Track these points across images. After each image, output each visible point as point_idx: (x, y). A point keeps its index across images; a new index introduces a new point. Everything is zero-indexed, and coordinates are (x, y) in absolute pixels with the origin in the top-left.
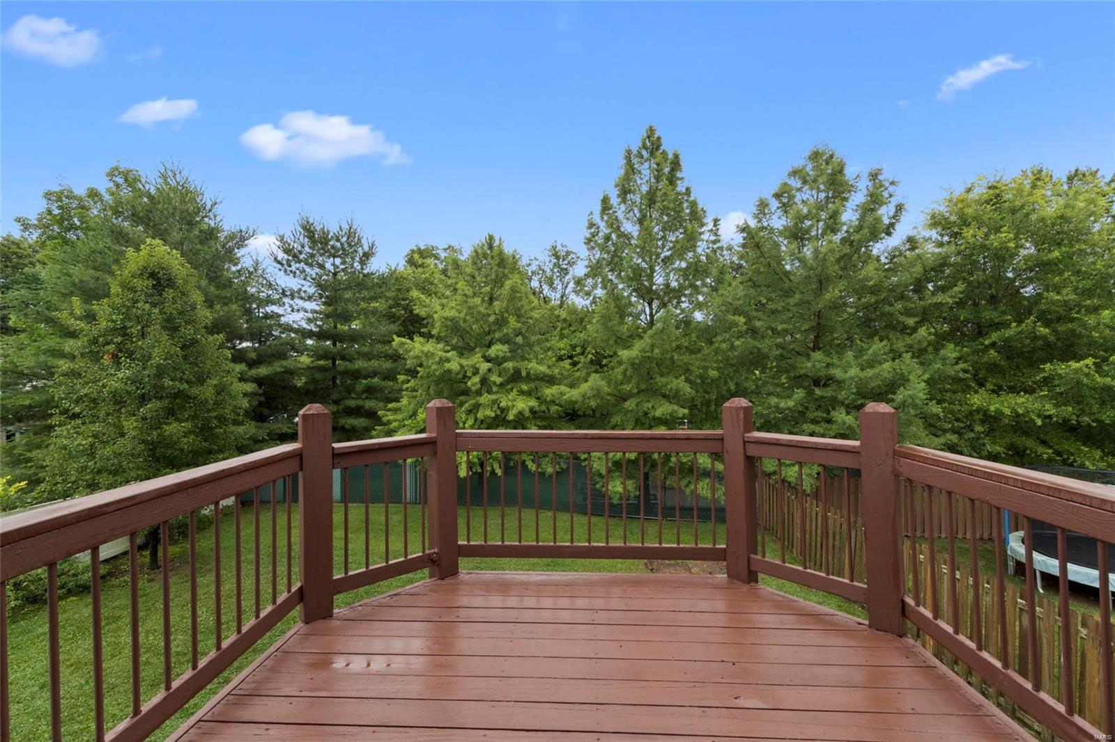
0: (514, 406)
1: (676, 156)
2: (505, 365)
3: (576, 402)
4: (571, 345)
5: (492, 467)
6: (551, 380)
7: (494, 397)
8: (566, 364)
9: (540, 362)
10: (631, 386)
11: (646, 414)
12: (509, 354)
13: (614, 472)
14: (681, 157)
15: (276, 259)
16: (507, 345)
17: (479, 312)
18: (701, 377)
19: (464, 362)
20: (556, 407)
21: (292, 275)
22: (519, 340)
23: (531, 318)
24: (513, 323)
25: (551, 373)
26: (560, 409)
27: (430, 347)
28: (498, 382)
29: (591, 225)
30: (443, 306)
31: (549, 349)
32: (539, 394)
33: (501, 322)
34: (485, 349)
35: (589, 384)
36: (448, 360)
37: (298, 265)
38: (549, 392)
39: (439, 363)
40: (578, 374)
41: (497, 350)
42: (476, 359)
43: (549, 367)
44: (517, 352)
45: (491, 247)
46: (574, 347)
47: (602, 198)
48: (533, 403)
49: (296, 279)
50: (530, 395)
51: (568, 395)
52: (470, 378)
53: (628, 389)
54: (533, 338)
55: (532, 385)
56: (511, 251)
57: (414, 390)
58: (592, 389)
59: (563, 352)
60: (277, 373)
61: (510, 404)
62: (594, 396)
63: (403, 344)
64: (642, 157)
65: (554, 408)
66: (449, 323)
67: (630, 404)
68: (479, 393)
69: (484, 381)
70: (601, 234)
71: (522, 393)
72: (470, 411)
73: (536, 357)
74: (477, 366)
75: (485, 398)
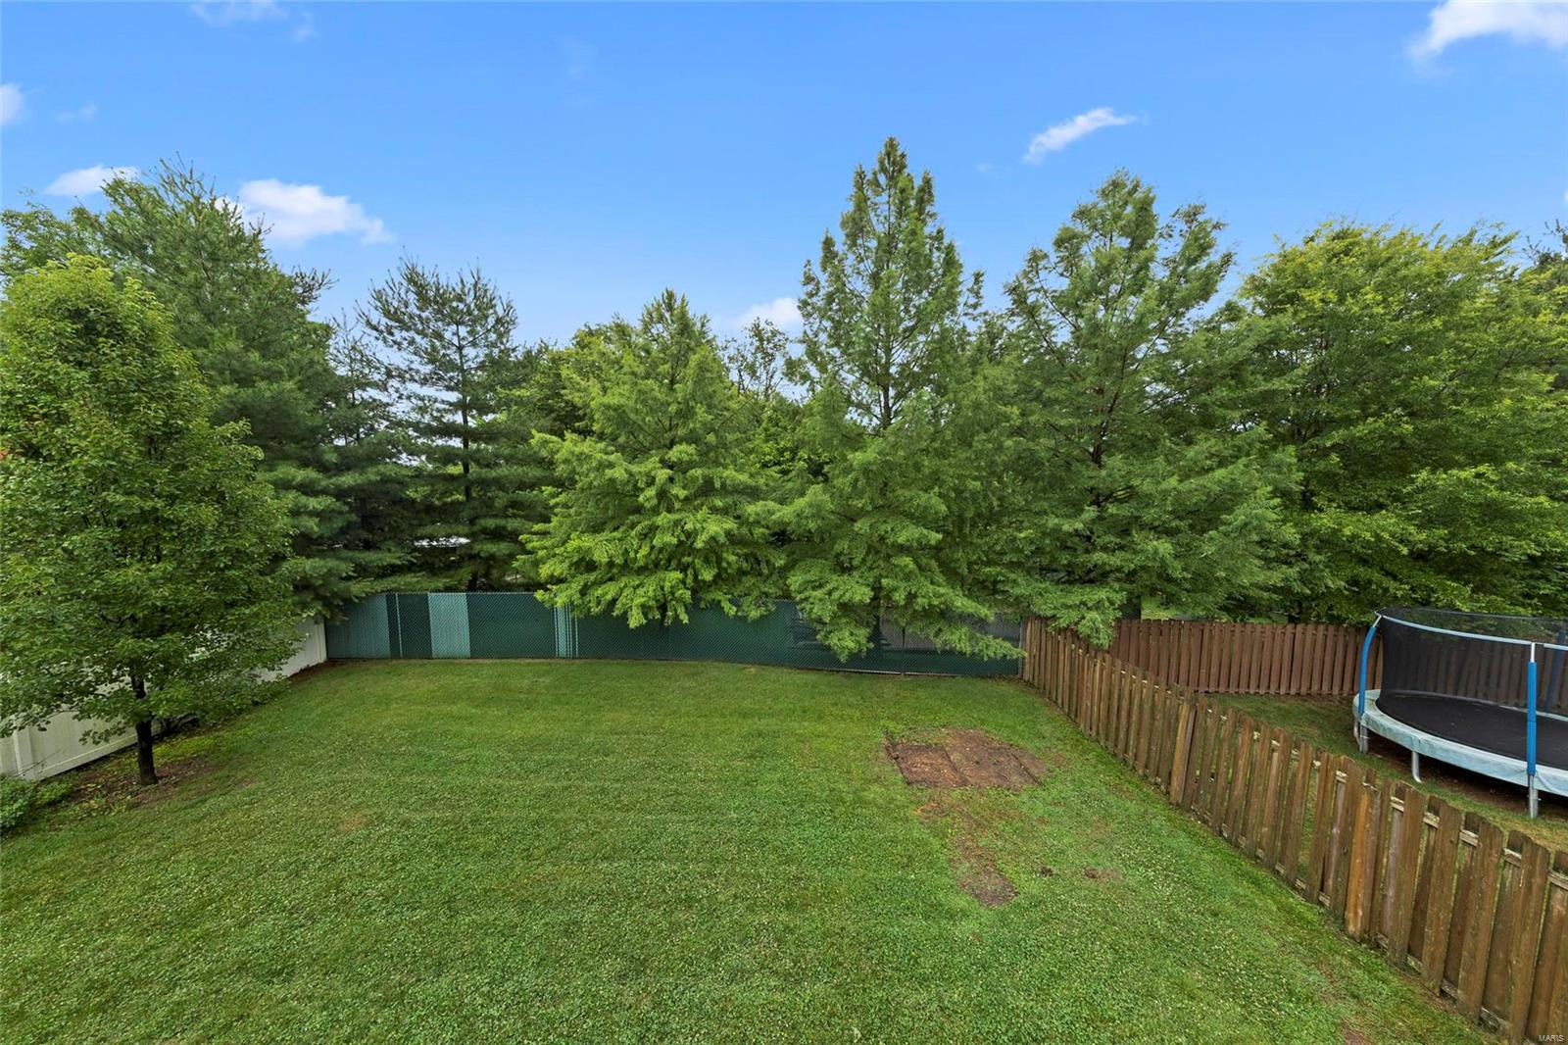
0: (704, 529)
1: (927, 182)
2: (692, 472)
3: (788, 524)
4: (778, 450)
5: (676, 610)
6: (754, 494)
7: (676, 516)
8: (773, 471)
9: (740, 469)
10: (863, 501)
11: (882, 539)
12: (696, 458)
13: (840, 617)
14: (933, 183)
15: (369, 323)
16: (693, 445)
17: (655, 399)
18: (955, 489)
19: (635, 468)
20: (762, 530)
21: (396, 347)
22: (711, 438)
23: (727, 409)
24: (701, 414)
25: (754, 484)
26: (767, 532)
27: (587, 446)
28: (682, 497)
29: (809, 279)
30: (605, 390)
31: (751, 451)
32: (738, 512)
33: (686, 413)
34: (667, 450)
35: (807, 499)
36: (611, 465)
37: (405, 334)
38: (752, 509)
39: (598, 470)
40: (790, 485)
41: (681, 452)
42: (651, 463)
43: (752, 476)
44: (708, 455)
45: (670, 308)
46: (781, 452)
47: (823, 239)
48: (730, 524)
49: (403, 353)
50: (727, 514)
51: (778, 515)
52: (643, 490)
53: (860, 505)
54: (730, 437)
55: (729, 500)
56: (699, 315)
57: (566, 506)
58: (811, 505)
59: (768, 458)
60: (370, 483)
61: (698, 526)
62: (813, 516)
63: (546, 442)
64: (878, 185)
65: (758, 531)
66: (612, 413)
67: (861, 526)
68: (655, 511)
69: (662, 495)
70: (822, 292)
71: (714, 510)
72: (645, 535)
73: (734, 462)
74: (653, 473)
75: (663, 519)
